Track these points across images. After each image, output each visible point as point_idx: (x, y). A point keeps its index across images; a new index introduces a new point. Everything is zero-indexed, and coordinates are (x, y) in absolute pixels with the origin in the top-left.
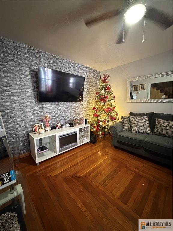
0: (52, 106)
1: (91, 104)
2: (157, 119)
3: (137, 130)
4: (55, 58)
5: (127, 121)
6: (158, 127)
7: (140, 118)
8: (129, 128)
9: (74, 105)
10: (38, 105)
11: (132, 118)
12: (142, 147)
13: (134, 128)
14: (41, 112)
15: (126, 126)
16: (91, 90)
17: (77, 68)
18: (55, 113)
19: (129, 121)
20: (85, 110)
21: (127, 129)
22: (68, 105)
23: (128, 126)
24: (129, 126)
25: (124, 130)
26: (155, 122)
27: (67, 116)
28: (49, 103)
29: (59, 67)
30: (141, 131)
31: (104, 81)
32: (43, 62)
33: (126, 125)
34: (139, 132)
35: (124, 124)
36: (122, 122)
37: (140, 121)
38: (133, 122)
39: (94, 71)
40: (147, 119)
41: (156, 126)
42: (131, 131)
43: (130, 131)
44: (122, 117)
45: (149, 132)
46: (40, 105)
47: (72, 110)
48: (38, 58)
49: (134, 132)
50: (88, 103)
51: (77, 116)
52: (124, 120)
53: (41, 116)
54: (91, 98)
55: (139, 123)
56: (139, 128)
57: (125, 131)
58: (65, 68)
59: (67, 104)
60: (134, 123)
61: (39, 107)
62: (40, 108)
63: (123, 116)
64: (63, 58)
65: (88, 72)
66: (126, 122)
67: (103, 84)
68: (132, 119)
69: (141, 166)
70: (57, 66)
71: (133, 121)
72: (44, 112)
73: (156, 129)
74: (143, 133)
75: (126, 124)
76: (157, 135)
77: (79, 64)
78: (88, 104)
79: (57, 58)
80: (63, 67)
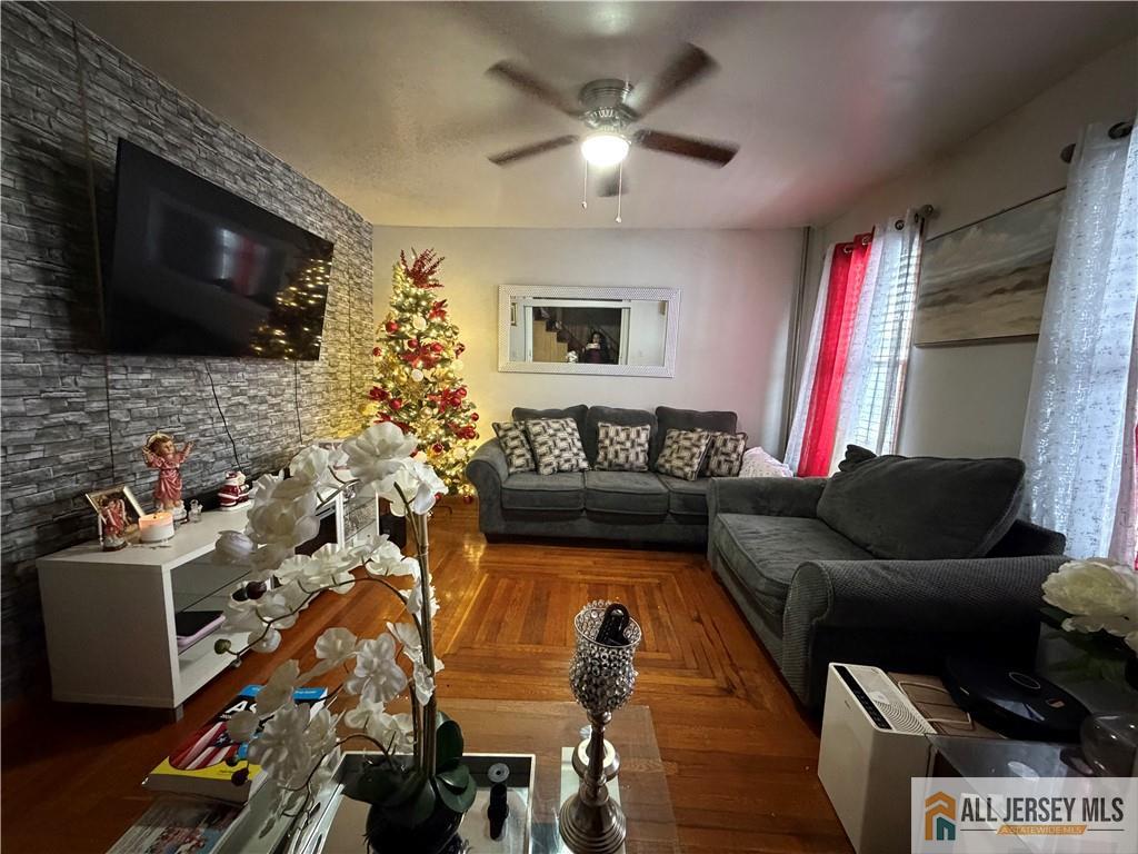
0: (166, 382)
1: (343, 373)
2: (600, 424)
3: (555, 464)
4: (176, 103)
5: (517, 437)
6: (606, 448)
7: (556, 426)
8: (527, 460)
9: (274, 376)
10: (77, 373)
11: (535, 424)
12: (585, 509)
13: (546, 460)
14: (97, 416)
15: (519, 456)
16: (341, 305)
17: (280, 185)
18: (183, 419)
19: (522, 438)
20: (320, 401)
21: (521, 467)
22: (246, 376)
23: (523, 455)
24: (528, 456)
25: (512, 470)
26: (597, 433)
27: (243, 434)
28: (147, 361)
29: (194, 158)
30: (566, 466)
31: (419, 276)
32: (106, 107)
33: (518, 452)
34: (560, 471)
35: (508, 451)
36: (499, 442)
37: (560, 434)
38: (540, 439)
39: (350, 218)
40: (574, 425)
41: (600, 445)
42: (536, 470)
43: (531, 470)
44: (497, 427)
45: (584, 465)
46: (91, 376)
47: (263, 401)
48: (72, 73)
49: (549, 470)
50: (331, 370)
51: (288, 436)
52: (505, 436)
53: (96, 441)
54: (342, 344)
55: (558, 441)
56: (559, 456)
57: (516, 473)
58: (228, 172)
59: (244, 370)
60: (545, 443)
61: (81, 382)
62: (90, 390)
63: (501, 422)
64: (217, 118)
65: (328, 216)
66: (516, 443)
67: (414, 290)
68: (537, 429)
69: (590, 563)
70: (188, 152)
71: (539, 434)
72: (115, 415)
73: (602, 453)
74: (571, 471)
75: (516, 447)
76: (604, 470)
77: (288, 169)
78: (331, 374)
79: (186, 104)
80: (216, 164)
